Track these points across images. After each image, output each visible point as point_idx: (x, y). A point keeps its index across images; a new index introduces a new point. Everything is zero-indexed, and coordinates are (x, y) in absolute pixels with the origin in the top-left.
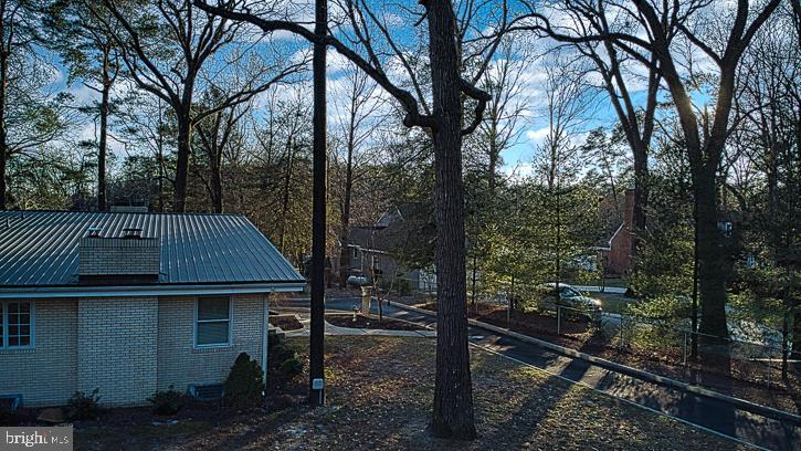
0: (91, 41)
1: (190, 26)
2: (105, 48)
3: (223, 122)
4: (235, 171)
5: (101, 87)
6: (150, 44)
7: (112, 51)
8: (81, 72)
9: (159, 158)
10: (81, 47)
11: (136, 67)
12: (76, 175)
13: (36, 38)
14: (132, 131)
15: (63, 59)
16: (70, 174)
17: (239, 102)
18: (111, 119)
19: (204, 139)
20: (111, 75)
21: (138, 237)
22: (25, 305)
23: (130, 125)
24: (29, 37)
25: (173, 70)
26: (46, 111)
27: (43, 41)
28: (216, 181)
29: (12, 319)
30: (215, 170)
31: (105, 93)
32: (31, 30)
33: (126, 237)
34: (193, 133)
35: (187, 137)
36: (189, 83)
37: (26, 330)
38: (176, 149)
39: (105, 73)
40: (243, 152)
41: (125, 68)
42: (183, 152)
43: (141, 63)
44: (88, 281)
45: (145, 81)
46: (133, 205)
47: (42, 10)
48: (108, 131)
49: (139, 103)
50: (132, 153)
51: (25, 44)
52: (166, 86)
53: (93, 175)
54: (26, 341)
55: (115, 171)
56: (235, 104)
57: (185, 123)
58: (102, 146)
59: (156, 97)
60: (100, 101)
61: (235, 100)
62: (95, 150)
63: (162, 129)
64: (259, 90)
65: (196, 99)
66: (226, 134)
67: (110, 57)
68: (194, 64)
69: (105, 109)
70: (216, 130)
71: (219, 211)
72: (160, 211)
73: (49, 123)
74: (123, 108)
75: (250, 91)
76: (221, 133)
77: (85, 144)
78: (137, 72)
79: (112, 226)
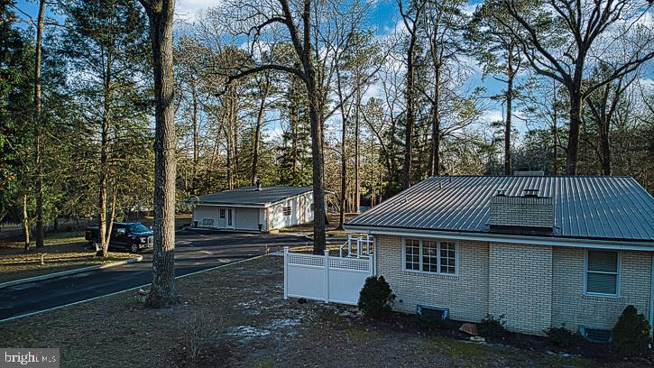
0: (498, 44)
1: (580, 14)
2: (509, 47)
3: (612, 93)
4: (623, 136)
5: (507, 78)
6: (545, 36)
7: (515, 48)
8: (492, 69)
9: (554, 130)
10: (492, 50)
11: (534, 57)
12: (488, 148)
13: (459, 49)
14: (531, 110)
15: (478, 62)
16: (484, 148)
17: (626, 72)
18: (514, 103)
19: (593, 109)
20: (514, 67)
21: (536, 196)
22: (452, 244)
23: (530, 105)
24: (454, 50)
25: (565, 54)
26: (467, 103)
27: (464, 51)
28: (605, 146)
29: (443, 254)
30: (604, 137)
31: (510, 82)
32: (455, 44)
33: (526, 196)
34: (584, 106)
35: (577, 110)
36: (579, 63)
37: (452, 262)
38: (568, 121)
39: (510, 67)
40: (631, 118)
41: (525, 59)
42: (575, 123)
43: (538, 54)
44: (497, 230)
45: (542, 68)
46: (532, 170)
47: (462, 28)
48: (513, 112)
49: (537, 86)
50: (532, 128)
51: (451, 56)
52: (560, 69)
53: (501, 147)
54: (452, 270)
55: (518, 143)
56: (623, 75)
57: (576, 98)
58: (508, 125)
59: (551, 80)
60: (506, 90)
61: (622, 71)
62: (502, 128)
63: (556, 106)
64: (646, 58)
65: (585, 76)
66: (615, 103)
67: (514, 53)
68: (584, 46)
69: (510, 95)
70: (604, 101)
71: (607, 173)
72: (555, 174)
73: (470, 112)
74: (523, 93)
75: (637, 61)
76: (609, 102)
77: (495, 124)
78: (535, 61)
79: (516, 186)
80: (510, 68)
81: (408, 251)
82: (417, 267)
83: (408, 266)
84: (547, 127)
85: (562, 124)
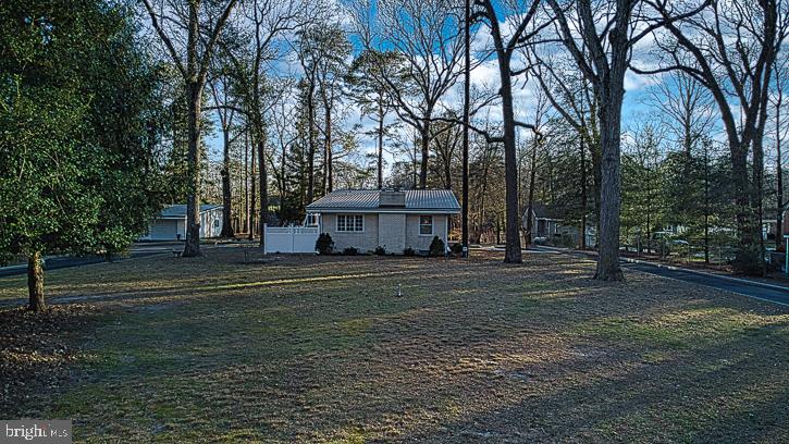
2: (381, 92)
5: (379, 119)
8: (368, 111)
9: (415, 162)
12: (364, 175)
13: (343, 93)
14: (397, 146)
18: (385, 138)
20: (384, 110)
23: (396, 141)
28: (448, 173)
30: (447, 168)
31: (381, 122)
37: (361, 225)
39: (381, 109)
42: (425, 156)
48: (383, 146)
50: (397, 160)
51: (337, 98)
52: (413, 117)
54: (361, 229)
55: (387, 173)
57: (426, 139)
58: (380, 156)
59: (412, 126)
60: (378, 127)
62: (376, 159)
67: (384, 98)
68: (431, 103)
69: (381, 132)
73: (350, 142)
74: (390, 131)
77: (369, 156)
80: (381, 111)
81: (339, 221)
82: (343, 229)
83: (339, 229)
84: (408, 160)
85: (419, 158)
